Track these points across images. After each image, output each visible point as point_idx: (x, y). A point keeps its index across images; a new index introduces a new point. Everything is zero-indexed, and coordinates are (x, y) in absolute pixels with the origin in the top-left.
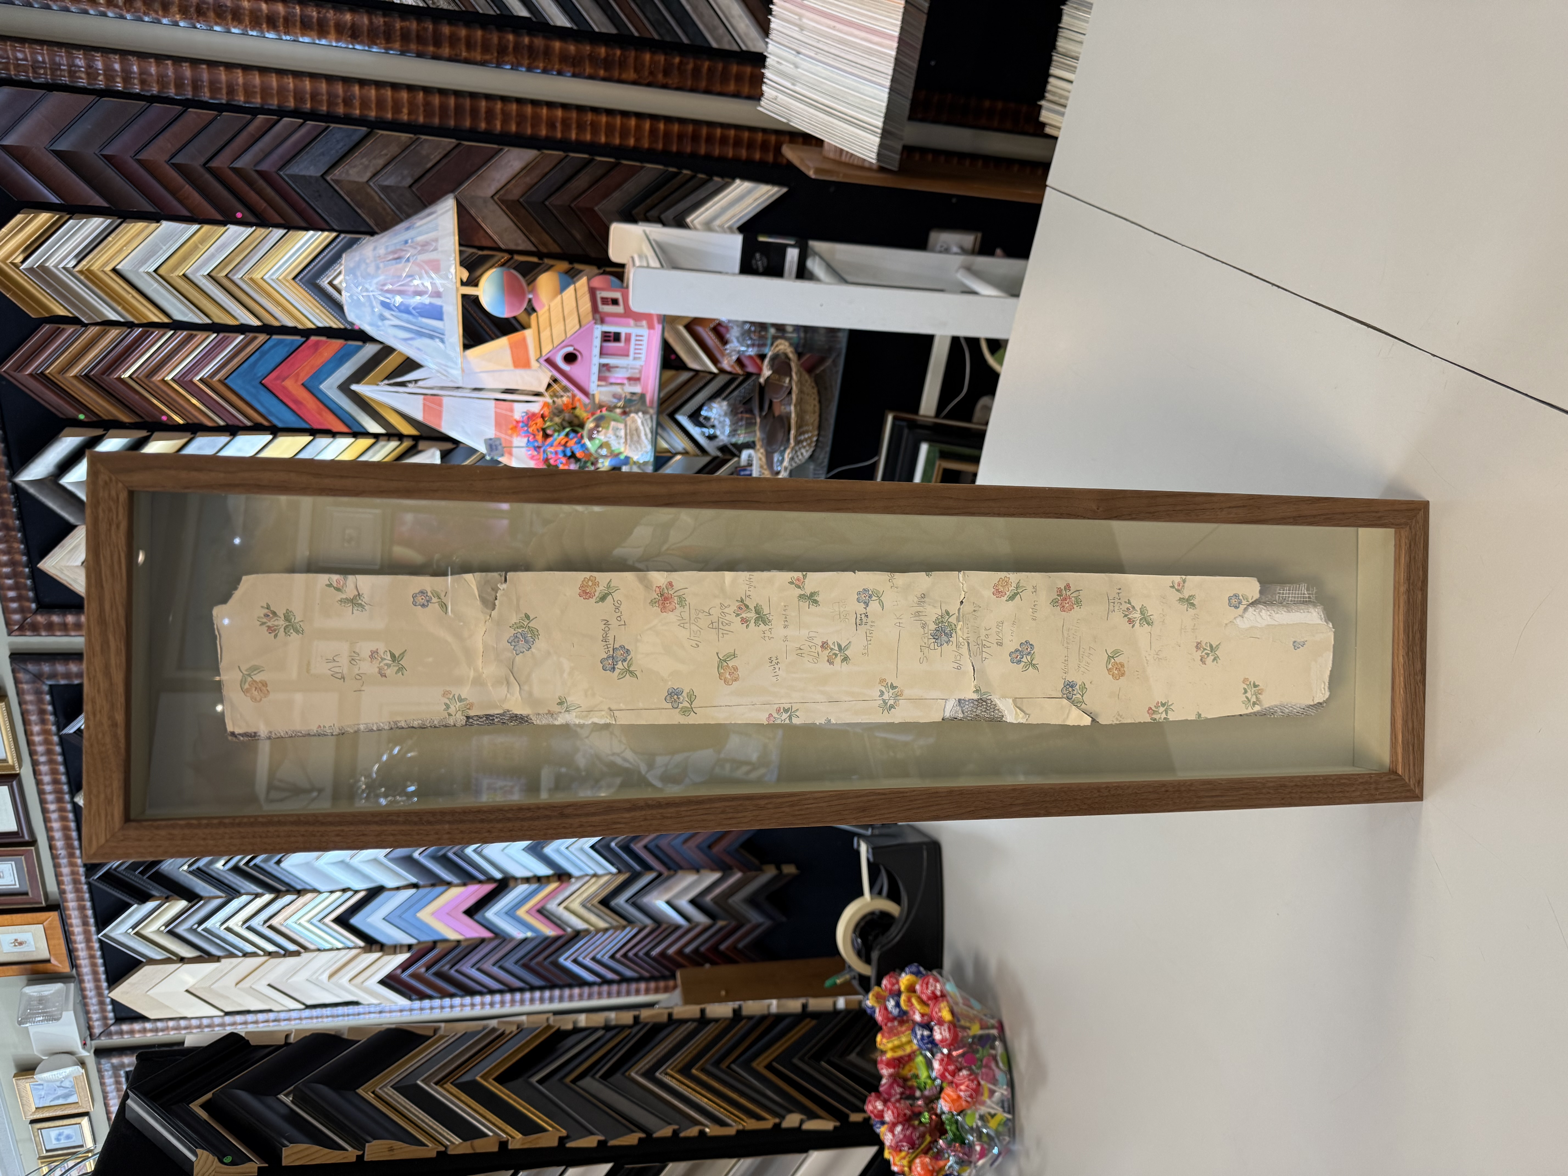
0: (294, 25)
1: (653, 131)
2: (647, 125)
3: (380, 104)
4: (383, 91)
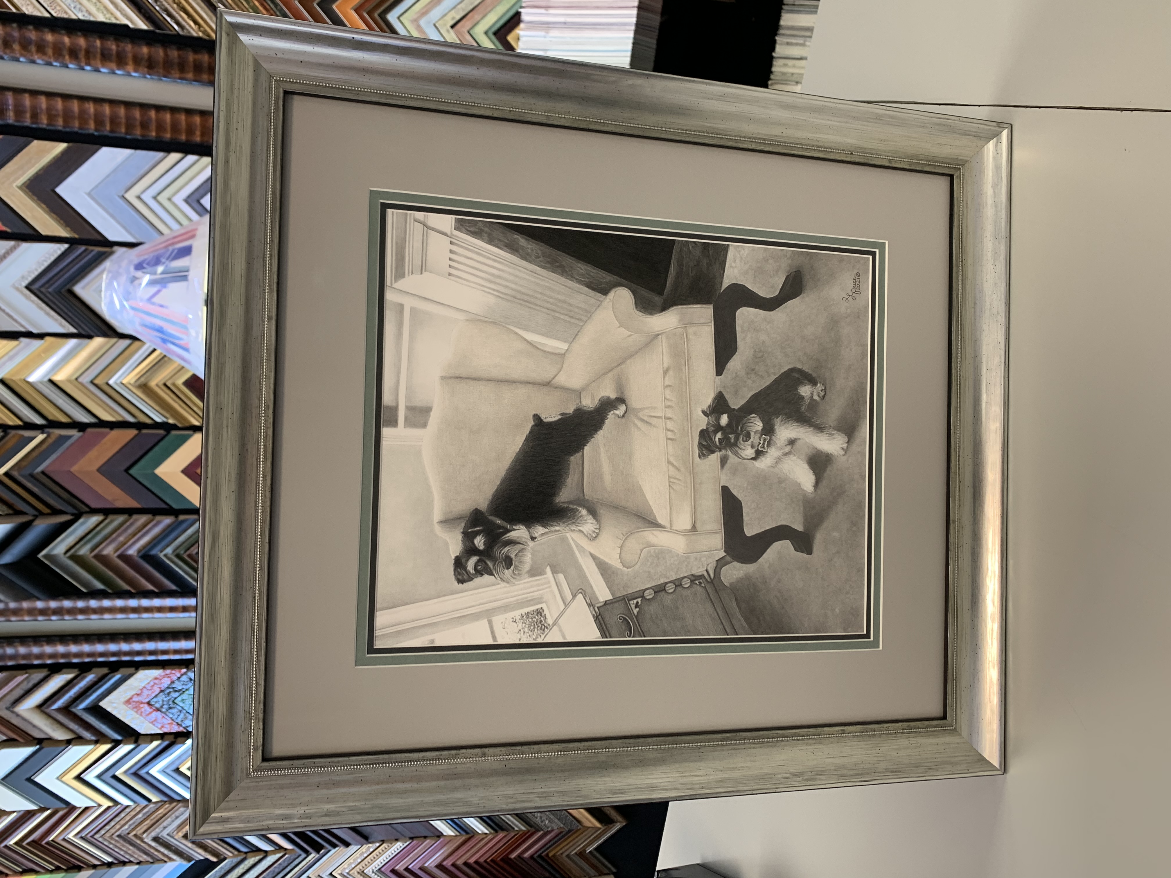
0: (95, 58)
3: (175, 127)
4: (178, 116)
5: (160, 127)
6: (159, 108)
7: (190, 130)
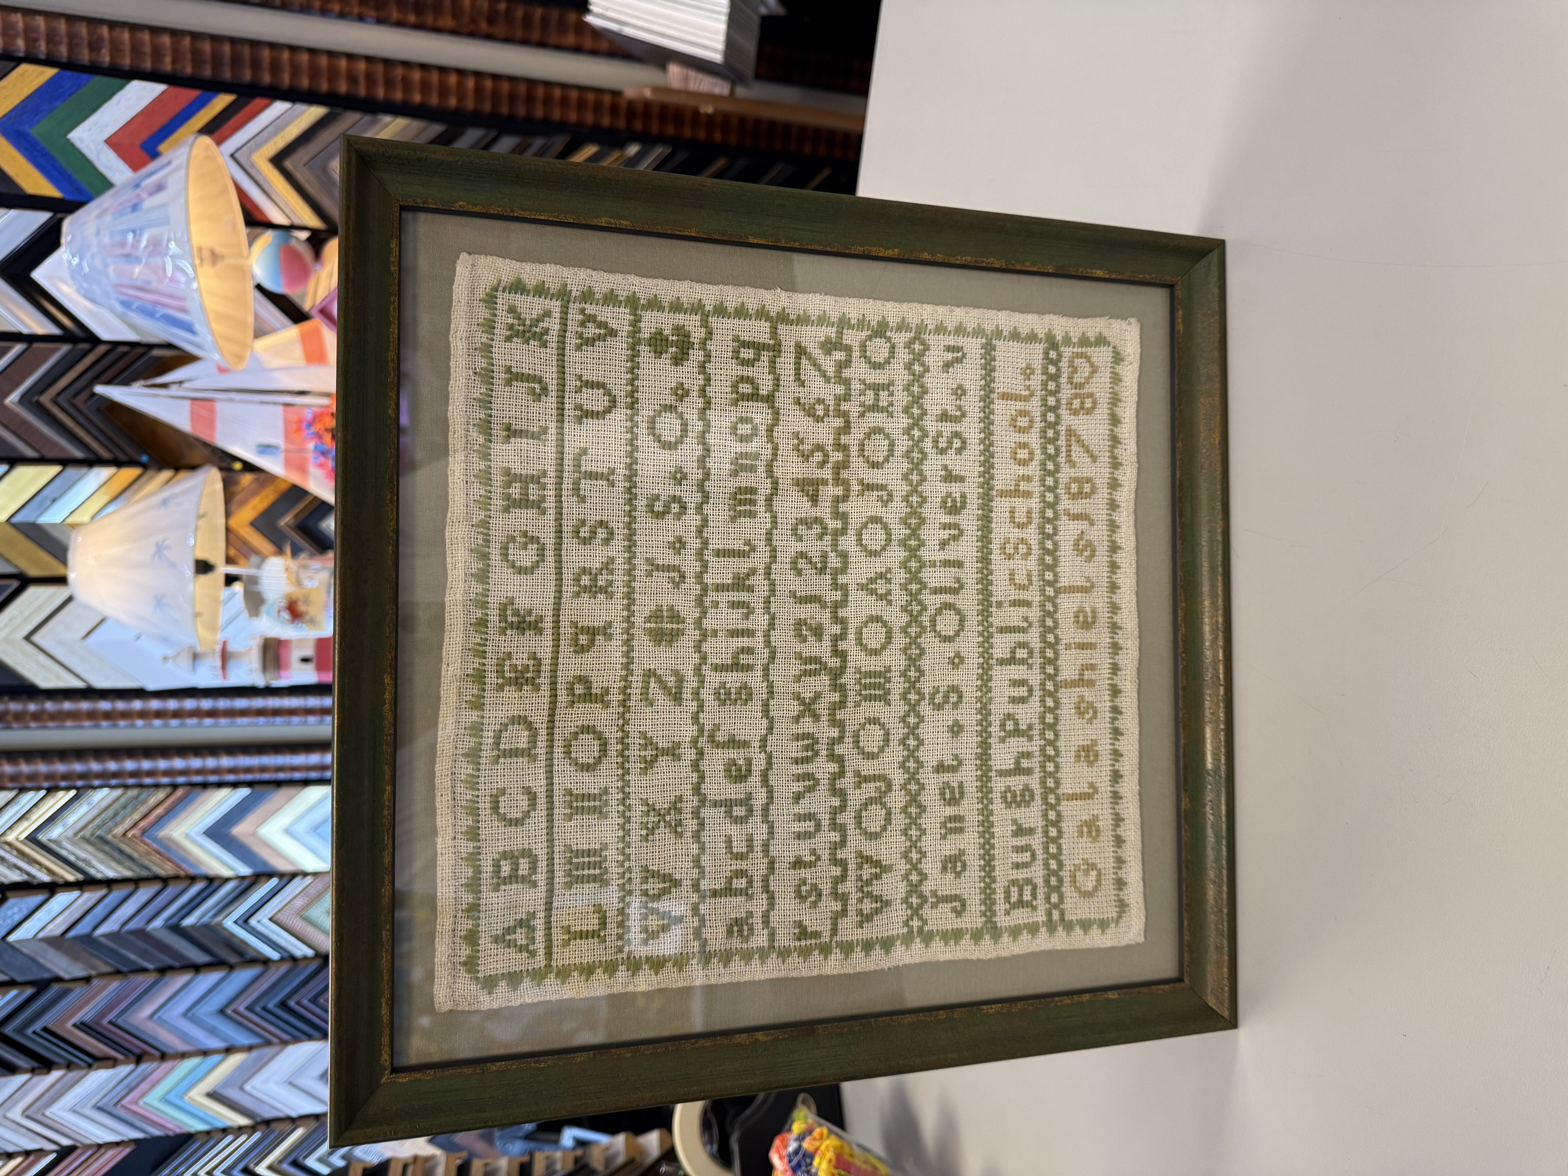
1: (479, 91)
2: (470, 83)
3: (136, 49)
4: (139, 35)
5: (115, 48)
6: (113, 25)
7: (157, 54)
